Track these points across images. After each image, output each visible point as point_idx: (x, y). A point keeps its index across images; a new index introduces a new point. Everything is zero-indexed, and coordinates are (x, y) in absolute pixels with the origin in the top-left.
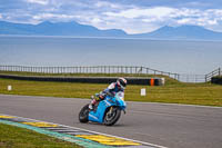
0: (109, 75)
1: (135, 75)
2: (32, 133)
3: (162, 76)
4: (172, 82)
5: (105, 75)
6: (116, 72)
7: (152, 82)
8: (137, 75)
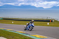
0: (39, 19)
1: (46, 19)
2: (19, 34)
3: (53, 19)
4: (56, 21)
5: (38, 19)
6: (41, 18)
7: (51, 21)
8: (47, 19)
